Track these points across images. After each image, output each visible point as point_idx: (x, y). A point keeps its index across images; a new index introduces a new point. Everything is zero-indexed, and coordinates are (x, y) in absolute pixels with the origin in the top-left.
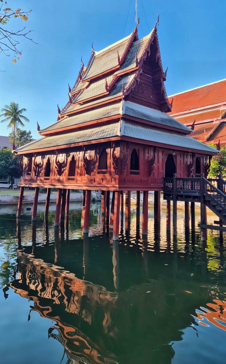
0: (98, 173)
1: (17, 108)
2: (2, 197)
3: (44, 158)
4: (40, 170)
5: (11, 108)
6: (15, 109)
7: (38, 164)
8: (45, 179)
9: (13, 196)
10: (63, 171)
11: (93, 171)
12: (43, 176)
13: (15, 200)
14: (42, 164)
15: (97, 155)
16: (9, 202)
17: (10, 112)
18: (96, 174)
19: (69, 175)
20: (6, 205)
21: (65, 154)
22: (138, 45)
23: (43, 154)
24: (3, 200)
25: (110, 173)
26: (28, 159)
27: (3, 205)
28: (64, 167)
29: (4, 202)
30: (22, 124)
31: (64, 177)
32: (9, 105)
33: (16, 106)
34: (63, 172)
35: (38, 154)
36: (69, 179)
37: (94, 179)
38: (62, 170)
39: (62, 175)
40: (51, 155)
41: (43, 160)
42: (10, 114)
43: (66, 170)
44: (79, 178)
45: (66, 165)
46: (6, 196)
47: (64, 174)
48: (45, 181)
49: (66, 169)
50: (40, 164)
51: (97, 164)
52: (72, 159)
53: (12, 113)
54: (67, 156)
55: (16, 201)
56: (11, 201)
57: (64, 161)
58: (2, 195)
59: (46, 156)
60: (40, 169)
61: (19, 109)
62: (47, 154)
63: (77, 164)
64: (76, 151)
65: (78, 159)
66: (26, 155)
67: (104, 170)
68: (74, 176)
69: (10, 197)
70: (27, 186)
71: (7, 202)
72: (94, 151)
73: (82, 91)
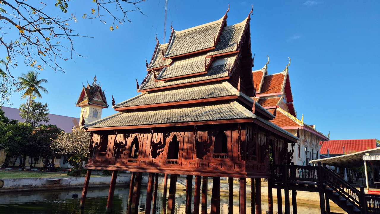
0: (214, 158)
1: (35, 77)
2: (34, 181)
3: (128, 136)
4: (120, 151)
5: (29, 77)
6: (33, 78)
7: (118, 143)
8: (129, 161)
9: (46, 179)
10: (159, 152)
11: (206, 154)
12: (125, 158)
13: (48, 184)
14: (124, 143)
15: (212, 137)
16: (41, 187)
17: (28, 81)
18: (211, 158)
19: (169, 157)
20: (38, 190)
21: (162, 134)
22: (229, 30)
23: (126, 133)
24: (34, 185)
25: (232, 158)
26: (100, 137)
27: (34, 191)
28: (160, 148)
29: (36, 187)
30: (39, 95)
31: (160, 159)
32: (26, 73)
33: (35, 76)
34: (159, 154)
35: (120, 132)
36: (168, 162)
37: (207, 164)
38: (157, 152)
39: (157, 158)
40: (139, 134)
41: (127, 139)
42: (27, 84)
43: (165, 152)
44: (184, 162)
45: (163, 146)
46: (38, 179)
47: (160, 156)
48: (128, 164)
49: (163, 150)
50: (122, 143)
51: (212, 147)
52: (173, 139)
53: (29, 82)
54: (165, 137)
55: (49, 186)
56: (43, 186)
57: (160, 141)
58: (34, 179)
59: (131, 134)
60: (121, 149)
61: (38, 79)
62: (133, 133)
63: (180, 146)
64: (180, 131)
65: (182, 140)
66: (97, 132)
67: (223, 154)
68: (177, 159)
69: (42, 181)
70: (99, 168)
71: (38, 187)
72: (207, 132)
73: (165, 67)
